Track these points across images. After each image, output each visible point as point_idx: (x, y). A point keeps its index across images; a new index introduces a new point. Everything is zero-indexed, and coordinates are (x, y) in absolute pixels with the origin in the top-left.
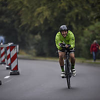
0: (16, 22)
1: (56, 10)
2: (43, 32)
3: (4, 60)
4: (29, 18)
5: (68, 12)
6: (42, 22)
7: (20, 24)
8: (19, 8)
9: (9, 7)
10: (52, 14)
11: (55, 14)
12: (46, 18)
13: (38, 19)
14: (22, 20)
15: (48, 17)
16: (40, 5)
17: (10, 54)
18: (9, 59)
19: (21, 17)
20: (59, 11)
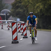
0: (26, 11)
1: (46, 5)
2: (40, 16)
4: (32, 9)
6: (39, 11)
7: (28, 12)
8: (27, 4)
9: (22, 4)
10: (44, 7)
11: (46, 7)
12: (41, 9)
13: (37, 9)
14: (29, 10)
16: (38, 2)
17: (23, 28)
18: (23, 30)
20: (48, 5)
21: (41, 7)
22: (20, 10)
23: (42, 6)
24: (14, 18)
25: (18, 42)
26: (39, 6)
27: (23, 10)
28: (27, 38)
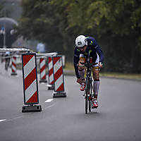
0: (62, 24)
1: (117, 5)
2: (99, 37)
3: (45, 77)
4: (79, 17)
6: (98, 24)
7: (67, 26)
8: (66, 3)
9: (52, 3)
10: (112, 12)
11: (117, 11)
12: (104, 16)
13: (93, 18)
14: (69, 20)
18: (52, 75)
19: (68, 16)
20: (123, 7)
21: (104, 11)
22: (45, 21)
23: (105, 9)
24: (29, 42)
25: (39, 110)
26: (98, 9)
27: (53, 20)
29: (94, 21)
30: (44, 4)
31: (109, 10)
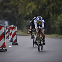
1: (40, 4)
3: (8, 36)
4: (23, 10)
5: (47, 6)
6: (31, 12)
9: (11, 3)
11: (39, 7)
13: (29, 10)
14: (19, 11)
15: (35, 9)
16: (30, 1)
19: (18, 9)
20: (42, 5)
22: (8, 12)
23: (34, 6)
24: (1, 21)
25: (6, 51)
26: (31, 6)
27: (12, 11)
28: (17, 45)
29: (29, 11)
30: (8, 4)
31: (36, 7)
